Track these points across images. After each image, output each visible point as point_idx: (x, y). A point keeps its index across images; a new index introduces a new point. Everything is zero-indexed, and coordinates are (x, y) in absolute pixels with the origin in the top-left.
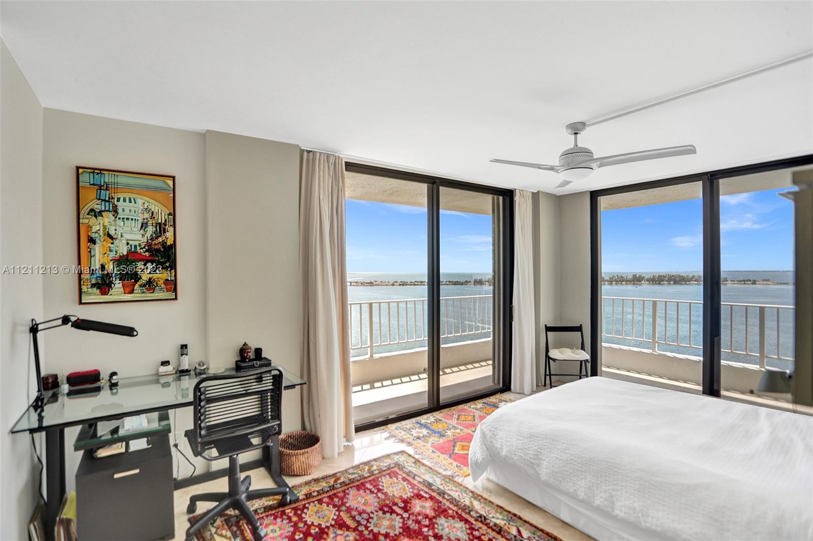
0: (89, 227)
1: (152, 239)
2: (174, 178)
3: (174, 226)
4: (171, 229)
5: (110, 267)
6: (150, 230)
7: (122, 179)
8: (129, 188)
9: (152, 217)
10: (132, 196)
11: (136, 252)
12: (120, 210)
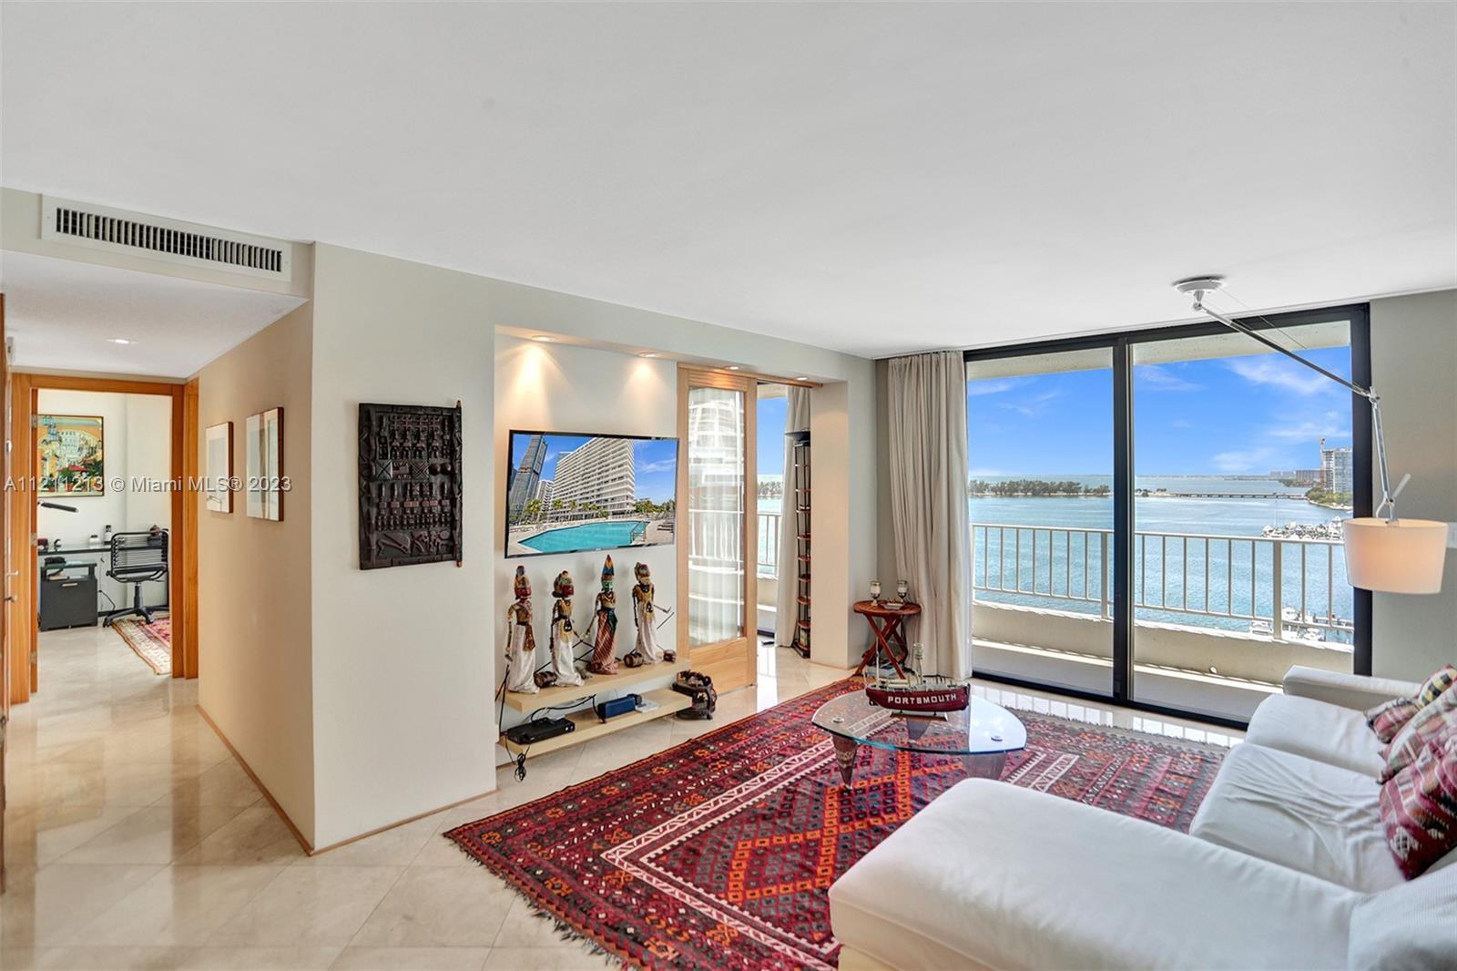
0: (43, 451)
1: (86, 457)
2: (102, 418)
3: (102, 448)
4: (101, 451)
5: (56, 476)
6: (85, 452)
7: (65, 421)
8: (69, 426)
9: (86, 443)
10: (72, 430)
11: (74, 466)
12: (63, 440)
